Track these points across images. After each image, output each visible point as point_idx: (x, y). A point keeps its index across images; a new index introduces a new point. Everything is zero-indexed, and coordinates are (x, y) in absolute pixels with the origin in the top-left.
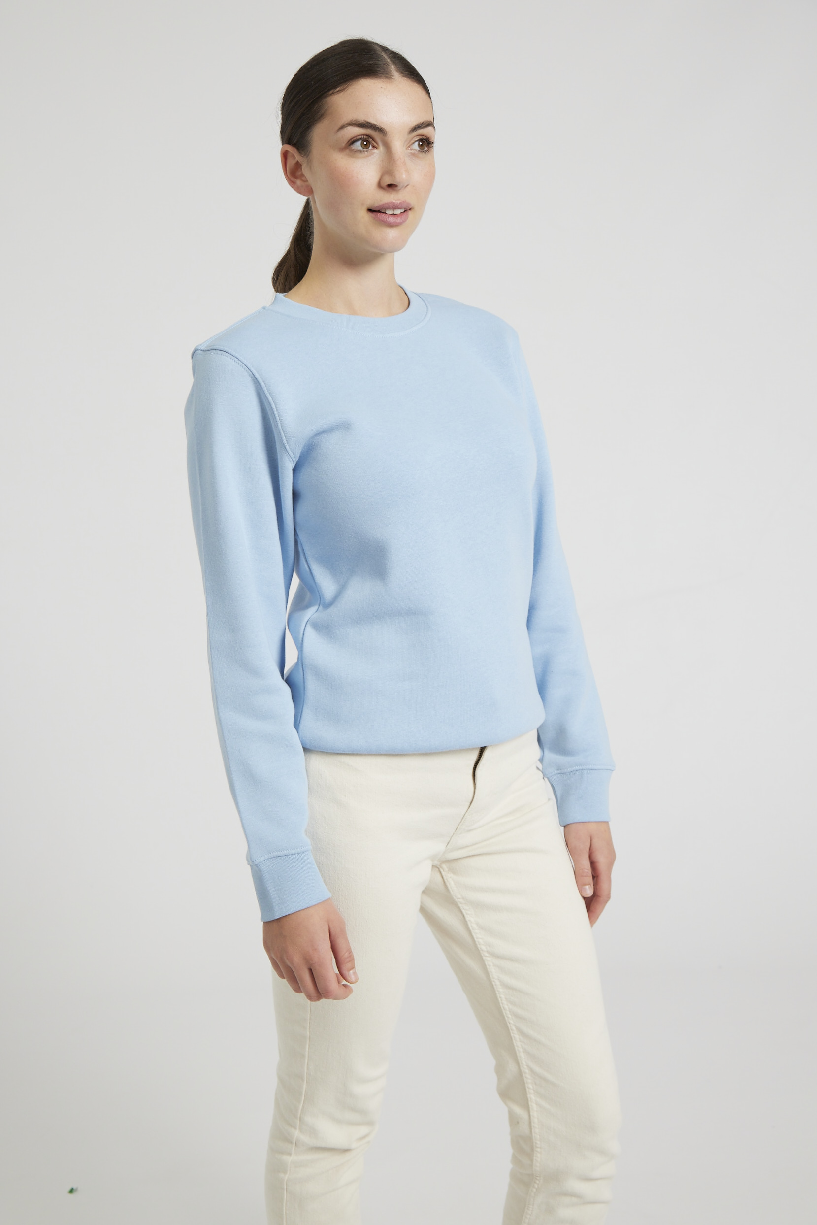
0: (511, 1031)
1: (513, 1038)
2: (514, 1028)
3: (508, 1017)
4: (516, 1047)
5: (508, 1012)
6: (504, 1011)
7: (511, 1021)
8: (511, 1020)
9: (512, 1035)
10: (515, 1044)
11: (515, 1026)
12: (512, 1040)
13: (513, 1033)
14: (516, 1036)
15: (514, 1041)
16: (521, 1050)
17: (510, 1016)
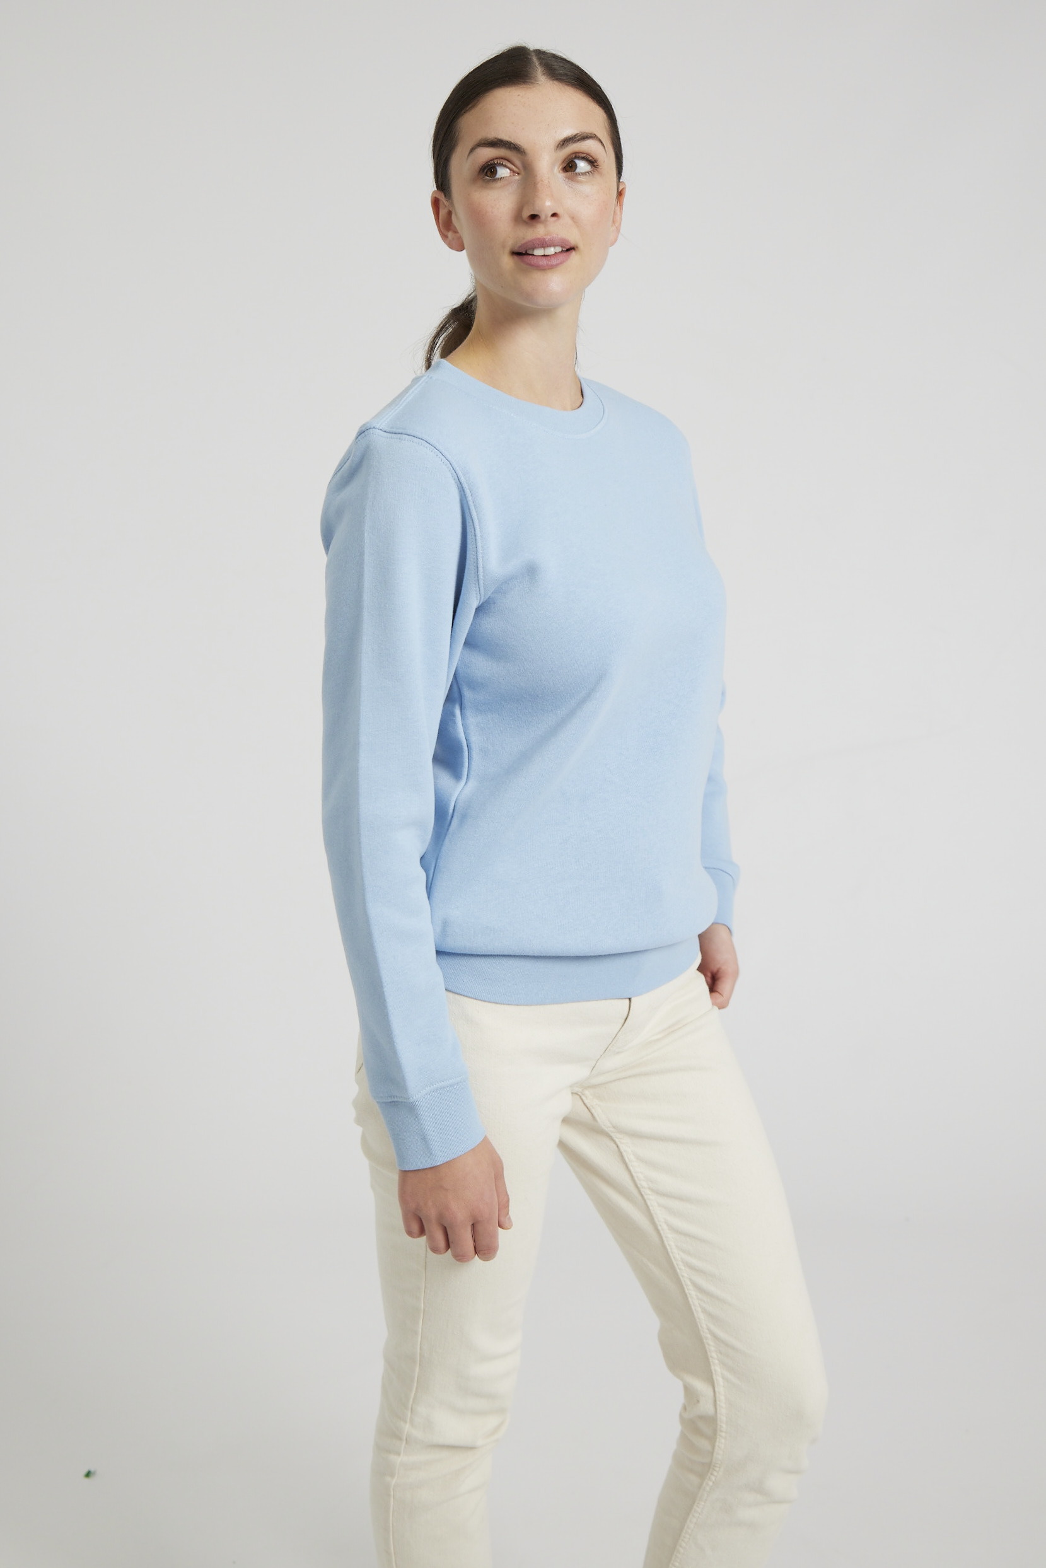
0: (685, 1287)
1: (688, 1295)
2: (689, 1283)
3: (680, 1269)
4: (693, 1307)
5: (680, 1263)
6: (675, 1263)
7: (686, 1275)
8: (684, 1273)
9: (687, 1291)
10: (691, 1303)
11: (691, 1280)
12: (687, 1299)
13: (688, 1289)
14: (691, 1292)
15: (690, 1299)
16: (699, 1309)
17: (683, 1268)
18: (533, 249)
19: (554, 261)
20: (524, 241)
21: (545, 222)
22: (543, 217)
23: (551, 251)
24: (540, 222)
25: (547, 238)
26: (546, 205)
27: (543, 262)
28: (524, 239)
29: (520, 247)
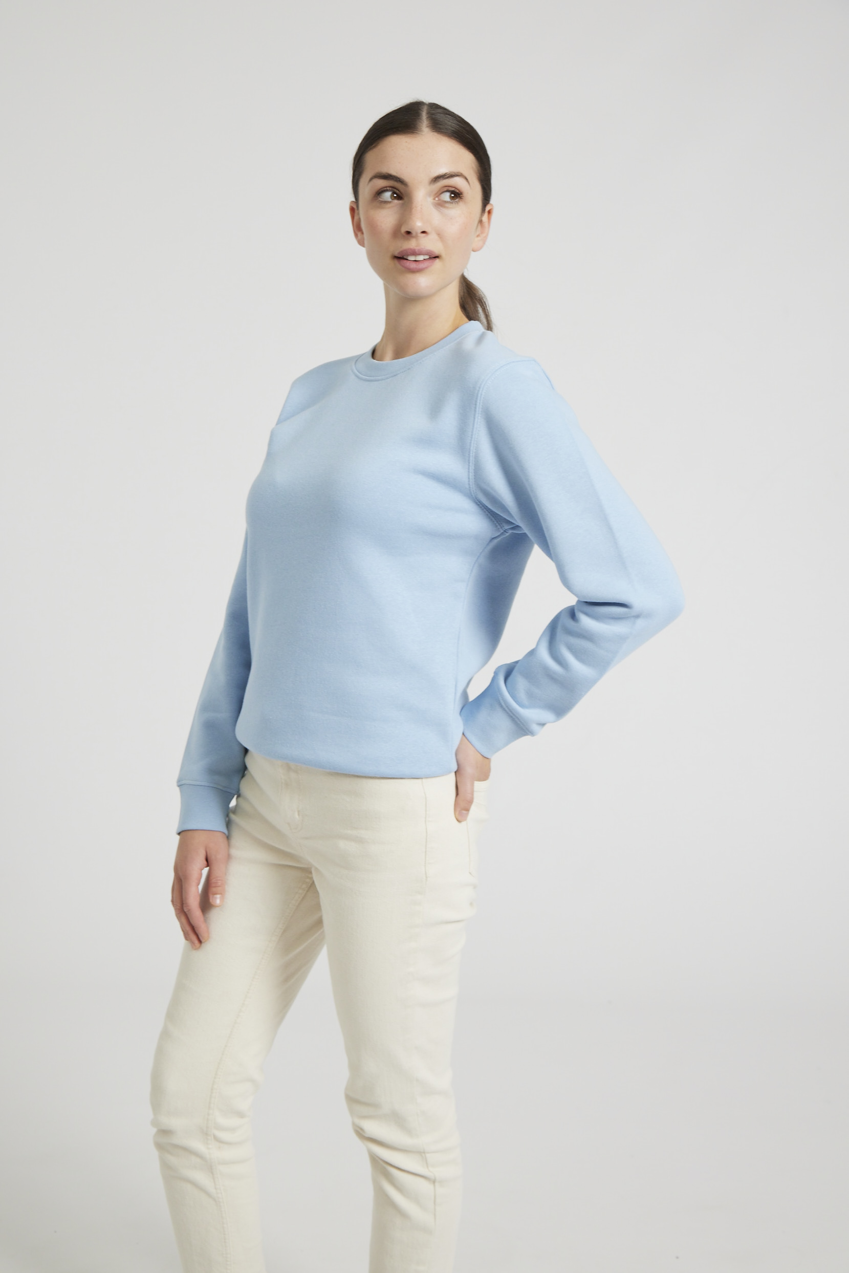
18: (408, 255)
19: (421, 266)
20: (401, 249)
21: (416, 237)
22: (414, 234)
23: (421, 258)
24: (413, 237)
25: (417, 248)
26: (418, 224)
27: (413, 266)
28: (401, 247)
29: (399, 253)
